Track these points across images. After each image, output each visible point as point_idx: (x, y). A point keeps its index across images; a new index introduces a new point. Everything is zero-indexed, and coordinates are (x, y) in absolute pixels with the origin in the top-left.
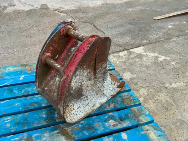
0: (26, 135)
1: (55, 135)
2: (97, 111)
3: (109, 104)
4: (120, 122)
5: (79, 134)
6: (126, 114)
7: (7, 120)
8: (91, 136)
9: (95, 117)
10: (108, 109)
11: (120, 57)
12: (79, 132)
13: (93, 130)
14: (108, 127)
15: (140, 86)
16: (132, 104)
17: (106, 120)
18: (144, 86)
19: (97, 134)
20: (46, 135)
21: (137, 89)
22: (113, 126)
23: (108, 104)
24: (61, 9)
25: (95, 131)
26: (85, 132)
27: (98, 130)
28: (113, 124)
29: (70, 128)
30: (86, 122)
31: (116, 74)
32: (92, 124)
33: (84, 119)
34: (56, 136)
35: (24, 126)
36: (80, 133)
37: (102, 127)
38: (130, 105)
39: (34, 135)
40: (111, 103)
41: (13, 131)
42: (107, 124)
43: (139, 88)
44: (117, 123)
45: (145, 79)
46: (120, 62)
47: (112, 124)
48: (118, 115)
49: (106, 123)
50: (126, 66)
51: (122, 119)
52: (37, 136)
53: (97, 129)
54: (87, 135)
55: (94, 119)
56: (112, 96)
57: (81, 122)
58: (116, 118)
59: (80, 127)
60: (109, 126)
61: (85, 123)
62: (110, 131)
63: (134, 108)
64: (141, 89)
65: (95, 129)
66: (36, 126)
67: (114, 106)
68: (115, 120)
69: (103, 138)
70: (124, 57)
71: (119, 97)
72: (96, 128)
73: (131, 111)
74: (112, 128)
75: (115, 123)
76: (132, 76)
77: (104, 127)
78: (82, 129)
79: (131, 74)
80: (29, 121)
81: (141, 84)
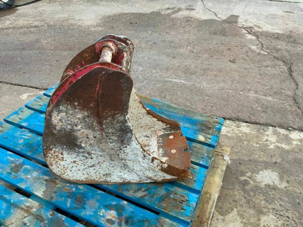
0: (22, 161)
1: (40, 180)
2: (113, 186)
3: (139, 190)
4: (123, 223)
5: (61, 197)
6: (144, 219)
7: (26, 136)
8: (69, 210)
9: (101, 192)
10: (129, 194)
11: (287, 140)
12: (63, 196)
13: (79, 205)
14: (100, 216)
15: (274, 209)
16: (171, 214)
17: (109, 207)
18: (282, 213)
19: (78, 214)
20: (35, 174)
21: (264, 210)
22: (107, 222)
23: (137, 188)
24: (256, 28)
25: (79, 208)
26: (69, 200)
27: (83, 210)
28: (110, 218)
29: (61, 184)
30: (85, 190)
31: (206, 155)
32: (87, 198)
33: (86, 186)
34: (41, 182)
35: (30, 151)
36: (63, 198)
37: (94, 210)
38: (167, 212)
39: (26, 166)
40: (143, 189)
41: (18, 149)
42: (102, 212)
43: (269, 209)
44: (117, 221)
45: (299, 203)
46: (278, 147)
47: (108, 217)
48: (132, 212)
49: (104, 211)
50: (283, 160)
51: (130, 221)
52: (28, 169)
53: (84, 208)
54: (67, 205)
55: (98, 194)
56: (153, 181)
57: (79, 186)
58: (123, 213)
59: (71, 192)
60: (103, 216)
61: (82, 191)
62: (95, 223)
63: (167, 220)
64: (271, 215)
65: (82, 207)
66: (38, 158)
67: (142, 197)
68: (120, 215)
69: (78, 223)
70: (295, 143)
71: (166, 189)
72: (86, 206)
73: (158, 221)
74: (103, 222)
75: (113, 219)
76: (277, 182)
77: (96, 212)
78: (71, 195)
79: (278, 178)
80: (39, 149)
81: (281, 205)
